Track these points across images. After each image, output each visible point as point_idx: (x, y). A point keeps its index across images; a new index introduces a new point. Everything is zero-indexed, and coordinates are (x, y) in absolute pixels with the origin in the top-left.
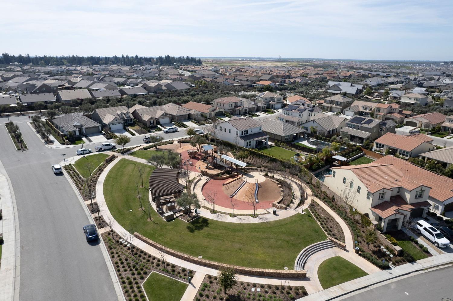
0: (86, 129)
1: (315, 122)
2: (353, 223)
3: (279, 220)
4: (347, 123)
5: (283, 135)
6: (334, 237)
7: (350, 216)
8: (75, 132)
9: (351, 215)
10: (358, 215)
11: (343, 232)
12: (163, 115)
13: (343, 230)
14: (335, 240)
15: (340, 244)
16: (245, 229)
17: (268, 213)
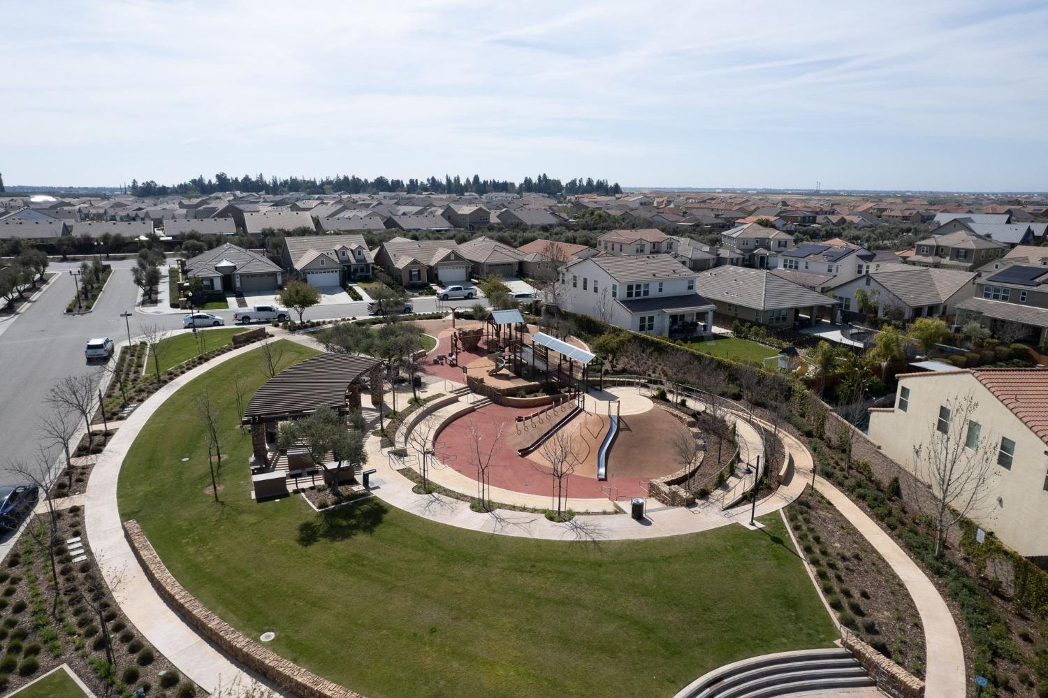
0: (242, 276)
1: (872, 280)
2: (972, 591)
3: (647, 541)
4: (980, 285)
5: (761, 308)
6: (870, 637)
7: (961, 563)
8: (211, 280)
9: (966, 559)
10: (999, 558)
11: (918, 626)
12: (447, 258)
13: (922, 614)
14: (869, 652)
15: (893, 678)
16: (495, 557)
17: (619, 511)
